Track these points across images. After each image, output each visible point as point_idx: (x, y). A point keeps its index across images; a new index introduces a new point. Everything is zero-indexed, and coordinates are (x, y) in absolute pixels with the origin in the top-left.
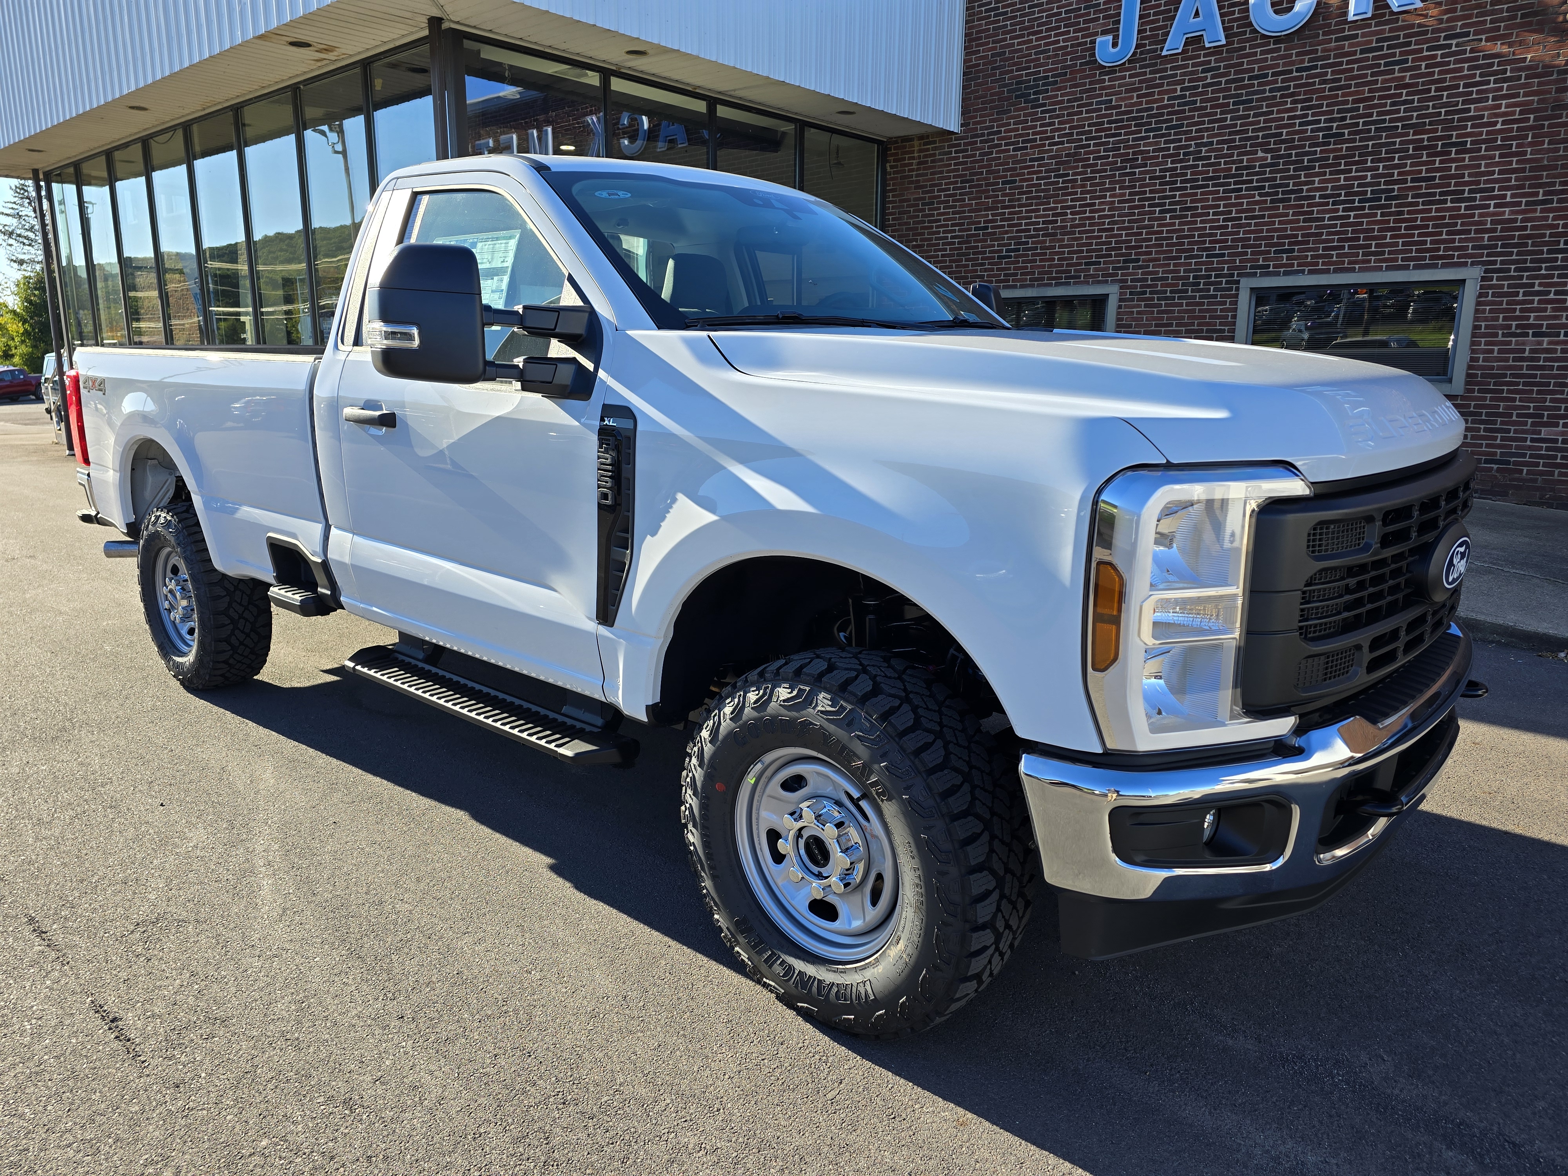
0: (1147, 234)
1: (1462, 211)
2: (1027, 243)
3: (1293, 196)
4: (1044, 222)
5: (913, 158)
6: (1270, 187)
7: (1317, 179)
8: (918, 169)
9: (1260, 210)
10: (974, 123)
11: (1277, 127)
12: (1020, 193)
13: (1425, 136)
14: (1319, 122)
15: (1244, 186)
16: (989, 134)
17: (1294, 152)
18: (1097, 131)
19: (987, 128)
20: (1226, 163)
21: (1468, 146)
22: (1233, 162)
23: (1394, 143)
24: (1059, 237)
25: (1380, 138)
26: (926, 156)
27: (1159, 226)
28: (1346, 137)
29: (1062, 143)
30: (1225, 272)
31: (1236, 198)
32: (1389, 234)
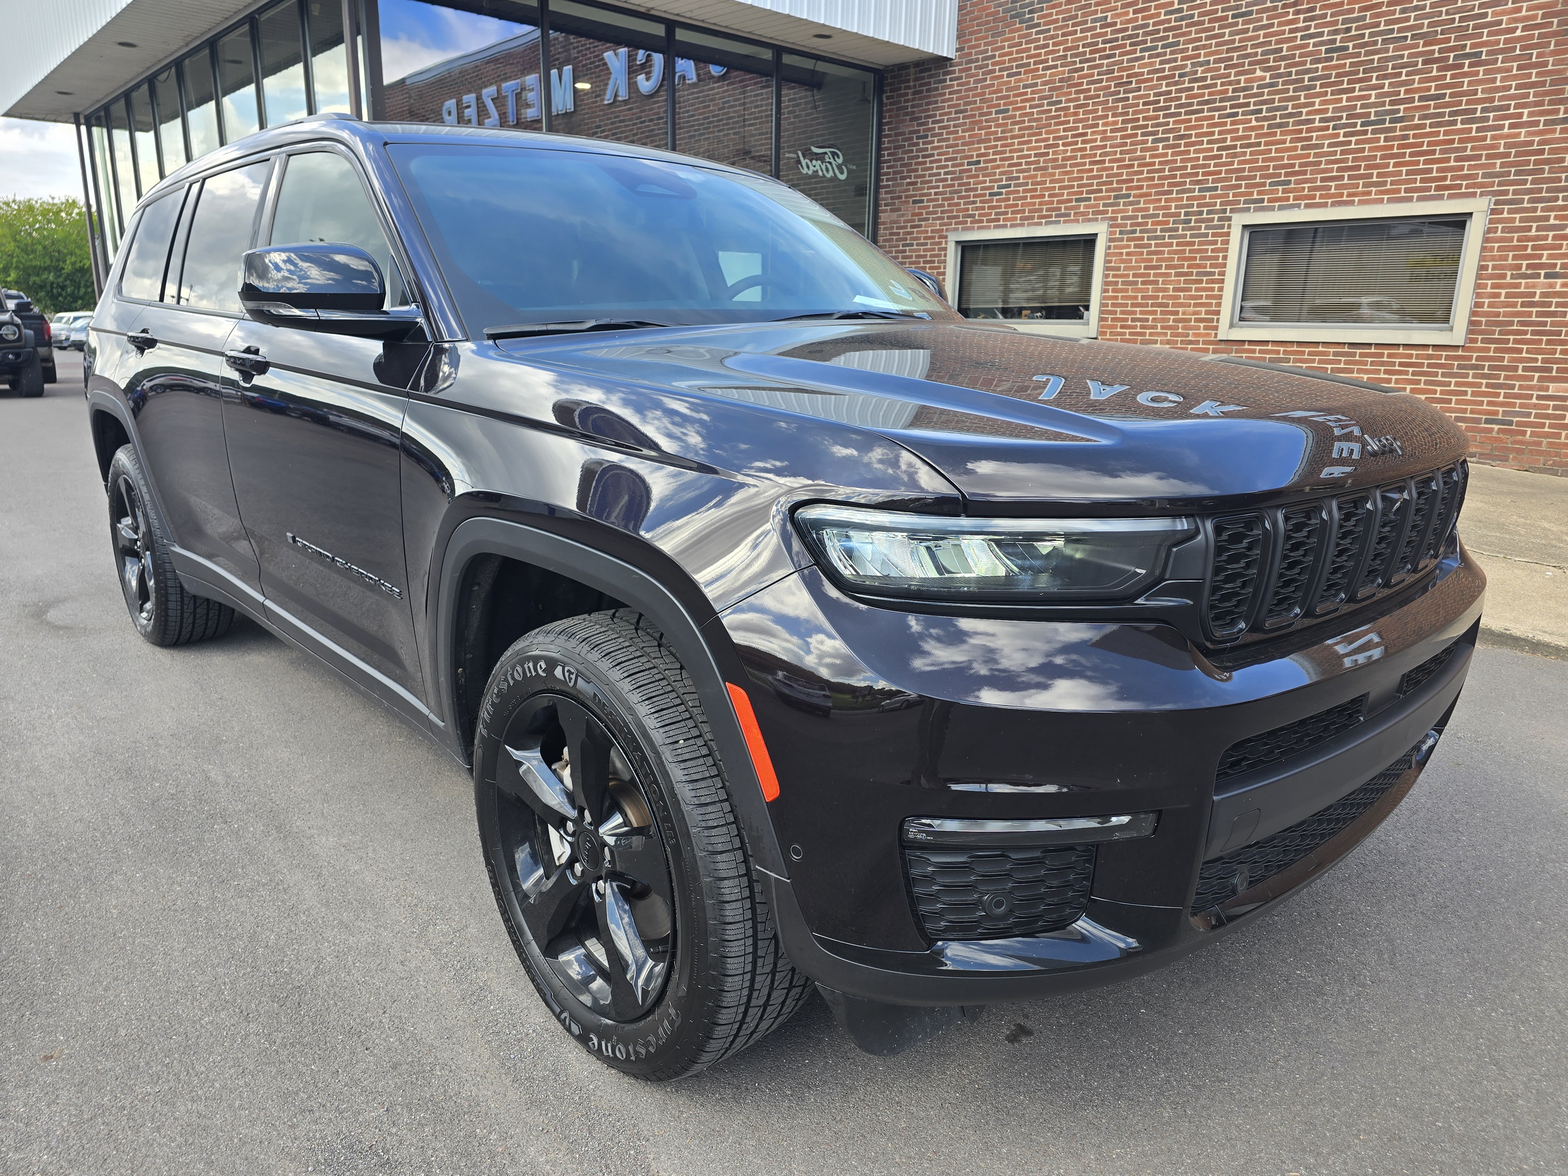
0: (1139, 166)
1: (1474, 134)
2: (1018, 178)
3: (1291, 120)
4: (1036, 155)
5: (909, 88)
6: (1268, 110)
7: (1317, 100)
8: (914, 100)
9: (1257, 136)
10: (970, 48)
11: (1278, 42)
12: (1013, 123)
13: (1436, 48)
14: (1321, 34)
15: (1240, 110)
16: (984, 59)
17: (1294, 70)
18: (1091, 52)
19: (981, 52)
20: (1222, 84)
21: (1483, 57)
22: (1230, 83)
23: (1402, 57)
24: (1050, 171)
25: (1387, 50)
26: (921, 85)
27: (1152, 156)
28: (1351, 51)
29: (1056, 67)
30: (1218, 207)
31: (1232, 123)
32: (1392, 161)
